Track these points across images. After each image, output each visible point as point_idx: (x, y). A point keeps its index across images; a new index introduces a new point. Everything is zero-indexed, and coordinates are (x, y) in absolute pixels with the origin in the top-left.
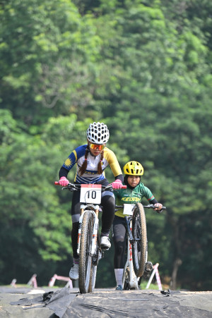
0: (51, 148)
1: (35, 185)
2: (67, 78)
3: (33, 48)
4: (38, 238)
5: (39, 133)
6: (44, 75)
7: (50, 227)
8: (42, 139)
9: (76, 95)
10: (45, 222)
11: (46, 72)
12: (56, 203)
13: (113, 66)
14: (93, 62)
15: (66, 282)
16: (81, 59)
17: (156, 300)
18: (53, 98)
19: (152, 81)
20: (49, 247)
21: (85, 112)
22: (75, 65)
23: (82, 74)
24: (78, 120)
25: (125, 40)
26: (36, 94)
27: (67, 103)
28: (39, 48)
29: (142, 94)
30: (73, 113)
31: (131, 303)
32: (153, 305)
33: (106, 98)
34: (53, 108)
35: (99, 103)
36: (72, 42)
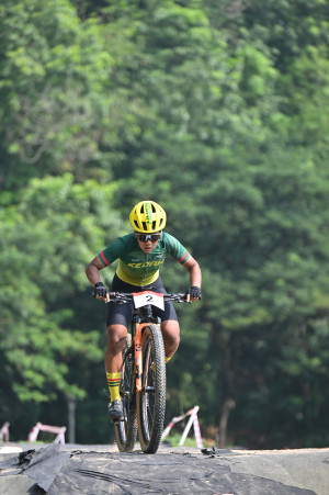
0: (33, 226)
1: (8, 284)
2: (58, 117)
3: (7, 71)
4: (13, 366)
5: (15, 203)
6: (22, 113)
7: (31, 349)
8: (18, 211)
9: (73, 143)
10: (23, 340)
11: (26, 108)
12: (40, 311)
13: (130, 98)
14: (100, 93)
15: (55, 435)
16: (80, 88)
17: (194, 463)
18: (36, 148)
19: (189, 122)
20: (30, 380)
21: (85, 170)
22: (71, 98)
23: (81, 111)
24: (76, 182)
25: (148, 58)
26: (11, 142)
27: (58, 155)
28: (16, 70)
29: (174, 142)
30: (68, 171)
31: (155, 468)
32: (189, 470)
33: (118, 149)
34: (36, 164)
35: (108, 156)
36: (67, 61)
